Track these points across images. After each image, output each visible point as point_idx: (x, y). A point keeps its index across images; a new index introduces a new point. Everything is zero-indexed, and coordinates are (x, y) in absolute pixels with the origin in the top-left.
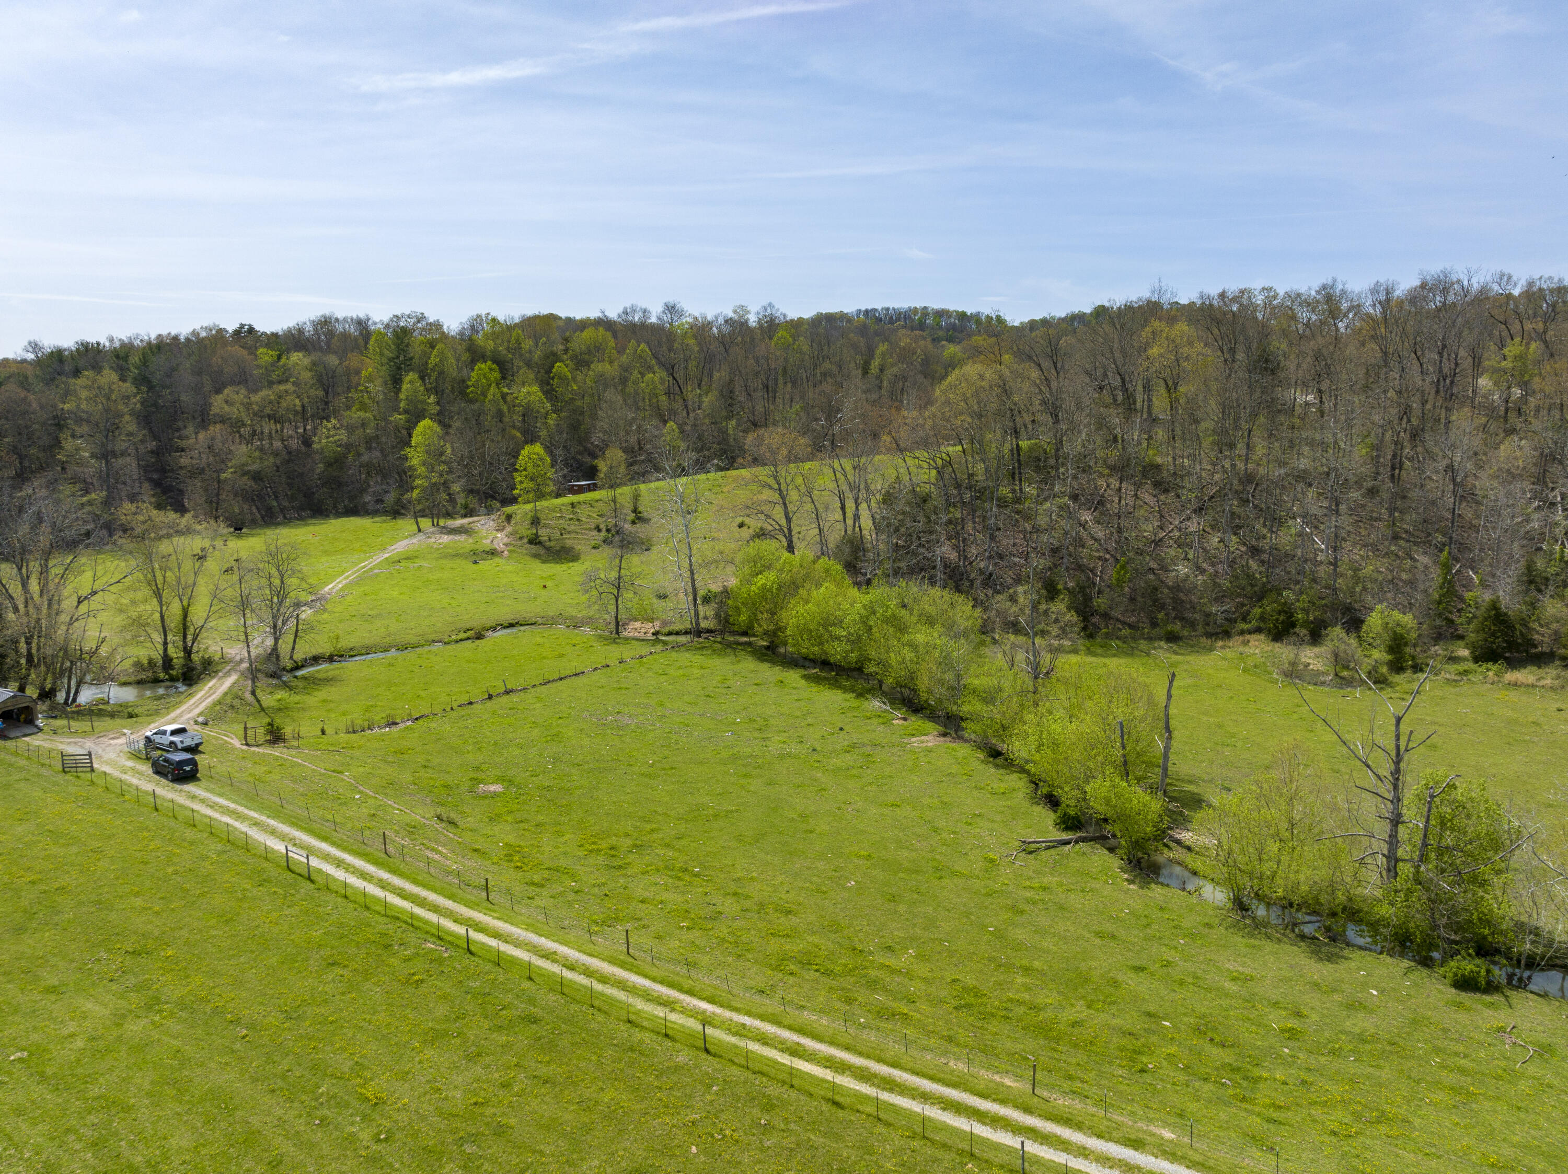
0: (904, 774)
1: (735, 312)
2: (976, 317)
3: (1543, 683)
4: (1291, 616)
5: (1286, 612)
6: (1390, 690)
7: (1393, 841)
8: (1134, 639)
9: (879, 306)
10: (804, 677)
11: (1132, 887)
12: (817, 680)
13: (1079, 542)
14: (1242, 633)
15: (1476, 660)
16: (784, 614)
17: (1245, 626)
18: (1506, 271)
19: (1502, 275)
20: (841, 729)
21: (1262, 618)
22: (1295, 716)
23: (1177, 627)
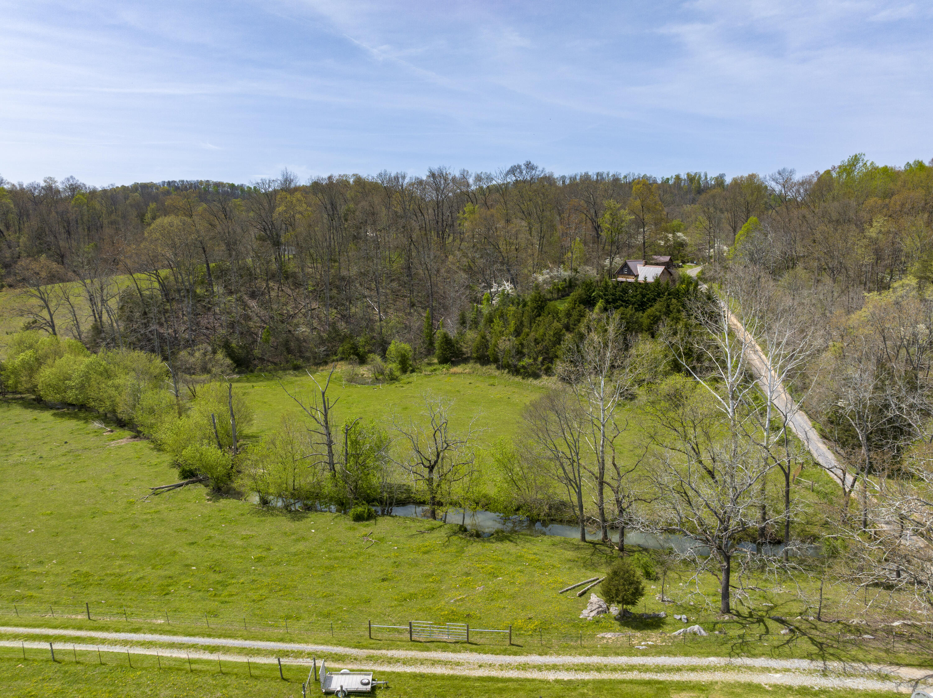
0: (98, 463)
1: (45, 181)
2: (241, 187)
3: (466, 371)
4: (357, 350)
5: (353, 348)
6: (397, 383)
7: (331, 454)
8: (276, 370)
9: (177, 180)
10: (54, 415)
11: (210, 502)
12: (62, 416)
13: (248, 318)
14: (333, 361)
15: (441, 362)
16: (37, 376)
17: (335, 358)
18: (466, 169)
19: (464, 170)
20: (66, 443)
21: (343, 353)
22: (345, 402)
23: (300, 362)
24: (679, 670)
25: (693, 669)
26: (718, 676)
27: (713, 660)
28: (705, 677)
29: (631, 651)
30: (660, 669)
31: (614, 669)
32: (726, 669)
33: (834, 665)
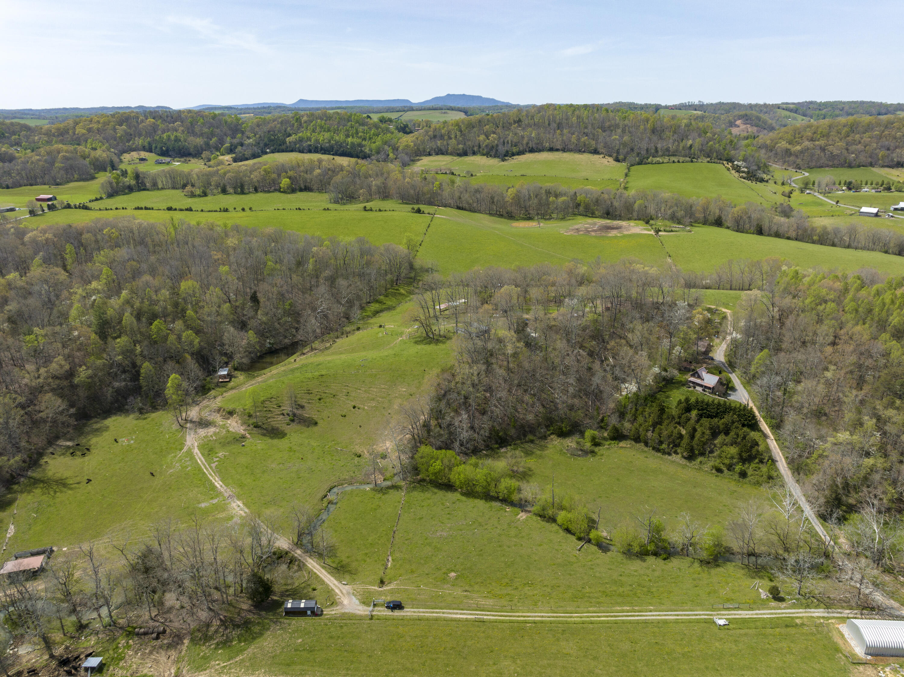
3: (628, 446)
4: (562, 429)
5: (560, 428)
6: (596, 455)
24: (794, 613)
25: (797, 613)
26: (804, 615)
27: (801, 610)
28: (801, 615)
29: (780, 608)
30: (790, 613)
31: (779, 614)
32: (806, 612)
33: (830, 610)
